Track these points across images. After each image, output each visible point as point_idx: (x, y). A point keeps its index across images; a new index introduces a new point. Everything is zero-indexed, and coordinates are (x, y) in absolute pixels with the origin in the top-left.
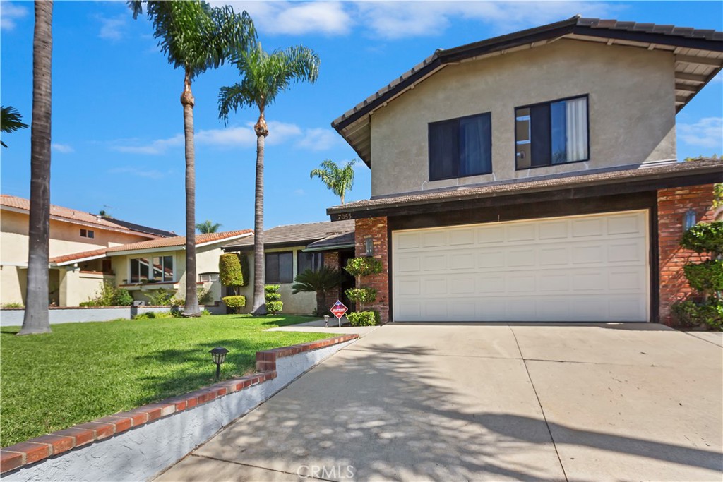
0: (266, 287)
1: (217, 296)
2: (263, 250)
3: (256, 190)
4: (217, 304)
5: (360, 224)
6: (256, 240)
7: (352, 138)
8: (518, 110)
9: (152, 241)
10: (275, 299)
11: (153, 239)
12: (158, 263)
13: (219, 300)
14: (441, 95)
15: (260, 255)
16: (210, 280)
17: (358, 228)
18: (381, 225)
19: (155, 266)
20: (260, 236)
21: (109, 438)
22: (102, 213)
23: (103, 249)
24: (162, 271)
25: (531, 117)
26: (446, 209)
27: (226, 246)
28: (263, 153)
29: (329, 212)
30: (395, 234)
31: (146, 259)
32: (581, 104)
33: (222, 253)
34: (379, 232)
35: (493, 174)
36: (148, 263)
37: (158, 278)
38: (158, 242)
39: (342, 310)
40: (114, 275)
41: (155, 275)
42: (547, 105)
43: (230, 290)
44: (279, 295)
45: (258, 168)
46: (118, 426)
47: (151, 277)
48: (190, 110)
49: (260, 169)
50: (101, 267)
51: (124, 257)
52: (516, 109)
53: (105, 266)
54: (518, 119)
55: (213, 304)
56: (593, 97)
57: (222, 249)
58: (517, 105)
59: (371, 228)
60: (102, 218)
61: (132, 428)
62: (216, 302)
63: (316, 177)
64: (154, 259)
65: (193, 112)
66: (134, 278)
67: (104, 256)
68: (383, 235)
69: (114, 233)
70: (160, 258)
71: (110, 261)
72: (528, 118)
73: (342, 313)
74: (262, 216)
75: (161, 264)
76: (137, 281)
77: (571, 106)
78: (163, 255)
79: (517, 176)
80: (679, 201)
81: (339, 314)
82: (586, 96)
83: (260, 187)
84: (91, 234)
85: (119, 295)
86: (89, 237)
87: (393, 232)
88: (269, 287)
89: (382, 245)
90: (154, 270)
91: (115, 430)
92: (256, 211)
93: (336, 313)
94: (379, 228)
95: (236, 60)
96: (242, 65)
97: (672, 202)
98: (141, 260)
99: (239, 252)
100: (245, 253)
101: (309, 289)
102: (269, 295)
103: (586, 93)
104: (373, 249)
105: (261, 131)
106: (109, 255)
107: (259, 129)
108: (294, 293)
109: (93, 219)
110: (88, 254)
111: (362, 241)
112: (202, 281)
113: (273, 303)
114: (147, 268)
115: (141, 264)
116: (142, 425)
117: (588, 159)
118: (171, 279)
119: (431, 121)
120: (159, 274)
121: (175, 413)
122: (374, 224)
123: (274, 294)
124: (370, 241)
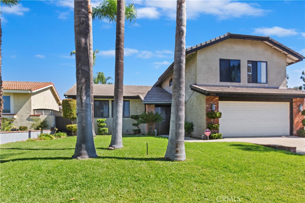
5: (208, 97)
10: (103, 126)
13: (53, 126)
14: (224, 49)
17: (207, 99)
25: (252, 65)
30: (220, 102)
32: (265, 64)
35: (241, 83)
39: (209, 133)
42: (256, 62)
44: (106, 125)
52: (248, 61)
54: (248, 65)
55: (50, 129)
56: (268, 63)
59: (213, 100)
68: (217, 103)
73: (209, 134)
77: (262, 64)
79: (248, 85)
80: (298, 101)
81: (208, 134)
82: (266, 62)
88: (100, 120)
89: (217, 107)
93: (207, 134)
94: (216, 100)
97: (296, 101)
111: (209, 104)
112: (36, 114)
117: (267, 83)
119: (220, 58)
122: (214, 98)
124: (213, 104)
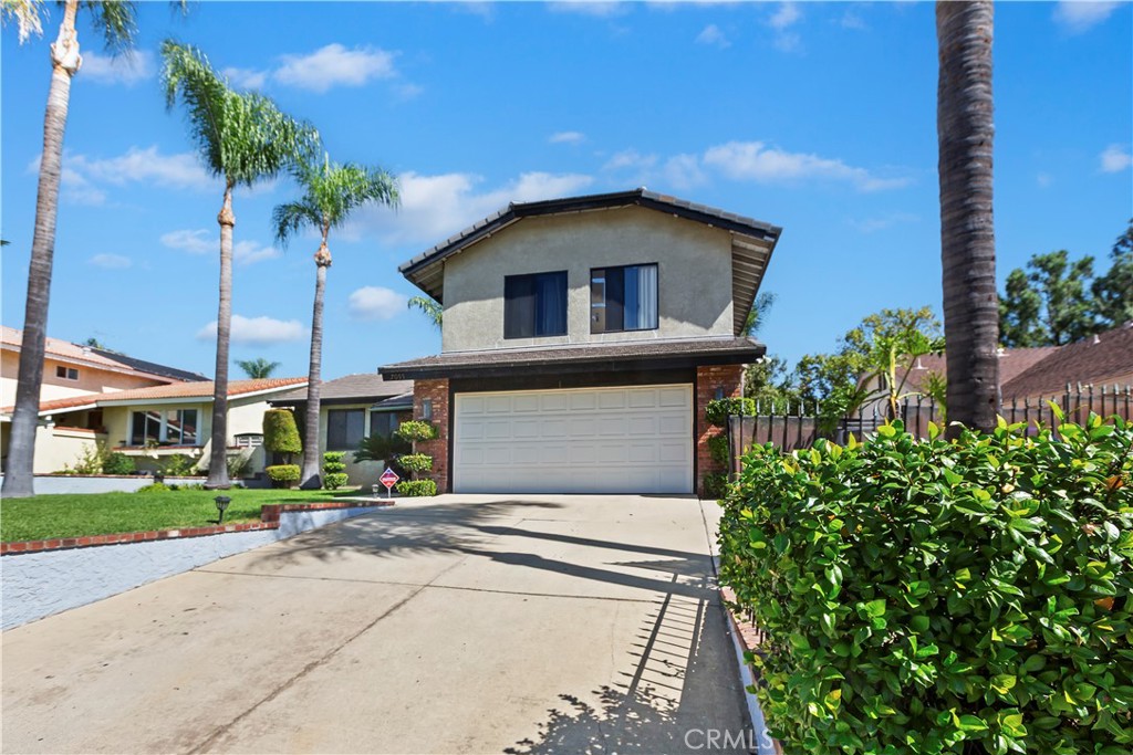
0: (325, 455)
1: (259, 466)
2: (318, 407)
3: (313, 333)
4: (259, 476)
5: (419, 384)
6: (309, 395)
7: (425, 283)
8: (594, 272)
9: (168, 386)
10: (337, 470)
11: (169, 384)
12: (174, 419)
13: (261, 471)
14: (518, 248)
15: (315, 414)
16: (251, 444)
17: (417, 389)
18: (441, 387)
19: (169, 422)
20: (315, 390)
21: (129, 543)
22: (92, 343)
23: (92, 396)
24: (180, 430)
25: (606, 280)
26: (500, 375)
27: (274, 399)
28: (322, 287)
29: (381, 371)
30: (458, 396)
31: (158, 413)
32: (653, 270)
33: (268, 408)
34: (438, 395)
35: (567, 336)
36: (159, 417)
37: (173, 440)
38: (177, 389)
39: (391, 479)
40: (107, 433)
41: (169, 436)
42: (621, 269)
43: (277, 457)
44: (343, 466)
45: (317, 307)
46: (136, 536)
47: (163, 436)
48: (228, 231)
49: (319, 307)
50: (86, 421)
51: (123, 409)
52: (592, 270)
53: (94, 420)
54: (594, 280)
55: (252, 476)
56: (662, 265)
57: (268, 402)
58: (592, 267)
59: (431, 390)
60: (93, 351)
61: (146, 541)
62: (256, 474)
63: (416, 307)
64: (170, 412)
65: (233, 234)
66: (137, 439)
67: (94, 406)
68: (443, 398)
69: (110, 373)
70: (179, 412)
71: (101, 413)
72: (602, 280)
73: (393, 482)
74: (319, 365)
75: (179, 419)
76: (142, 443)
77: (643, 272)
78: (182, 409)
79: (591, 339)
80: (714, 378)
81: (389, 483)
82: (656, 264)
83: (318, 329)
84: (73, 375)
85: (113, 462)
86: (70, 377)
87: (456, 395)
88: (329, 454)
89: (442, 408)
90: (169, 428)
91: (133, 539)
92: (311, 359)
93: (386, 482)
94: (439, 390)
95: (295, 172)
96: (303, 177)
97: (707, 378)
98: (150, 413)
99: (293, 408)
100: (301, 409)
101: (375, 458)
102: (329, 465)
103: (655, 261)
104: (432, 413)
105: (322, 261)
106: (101, 404)
107: (320, 259)
108: (356, 462)
109: (77, 352)
110: (68, 403)
111: (421, 404)
112: (239, 444)
113: (335, 475)
114: (158, 425)
115: (150, 420)
116: (153, 540)
117: (657, 327)
118: (194, 442)
119: (507, 274)
120: (176, 434)
121: (179, 537)
122: (434, 386)
123: (336, 464)
124: (430, 403)
